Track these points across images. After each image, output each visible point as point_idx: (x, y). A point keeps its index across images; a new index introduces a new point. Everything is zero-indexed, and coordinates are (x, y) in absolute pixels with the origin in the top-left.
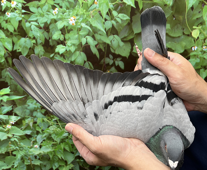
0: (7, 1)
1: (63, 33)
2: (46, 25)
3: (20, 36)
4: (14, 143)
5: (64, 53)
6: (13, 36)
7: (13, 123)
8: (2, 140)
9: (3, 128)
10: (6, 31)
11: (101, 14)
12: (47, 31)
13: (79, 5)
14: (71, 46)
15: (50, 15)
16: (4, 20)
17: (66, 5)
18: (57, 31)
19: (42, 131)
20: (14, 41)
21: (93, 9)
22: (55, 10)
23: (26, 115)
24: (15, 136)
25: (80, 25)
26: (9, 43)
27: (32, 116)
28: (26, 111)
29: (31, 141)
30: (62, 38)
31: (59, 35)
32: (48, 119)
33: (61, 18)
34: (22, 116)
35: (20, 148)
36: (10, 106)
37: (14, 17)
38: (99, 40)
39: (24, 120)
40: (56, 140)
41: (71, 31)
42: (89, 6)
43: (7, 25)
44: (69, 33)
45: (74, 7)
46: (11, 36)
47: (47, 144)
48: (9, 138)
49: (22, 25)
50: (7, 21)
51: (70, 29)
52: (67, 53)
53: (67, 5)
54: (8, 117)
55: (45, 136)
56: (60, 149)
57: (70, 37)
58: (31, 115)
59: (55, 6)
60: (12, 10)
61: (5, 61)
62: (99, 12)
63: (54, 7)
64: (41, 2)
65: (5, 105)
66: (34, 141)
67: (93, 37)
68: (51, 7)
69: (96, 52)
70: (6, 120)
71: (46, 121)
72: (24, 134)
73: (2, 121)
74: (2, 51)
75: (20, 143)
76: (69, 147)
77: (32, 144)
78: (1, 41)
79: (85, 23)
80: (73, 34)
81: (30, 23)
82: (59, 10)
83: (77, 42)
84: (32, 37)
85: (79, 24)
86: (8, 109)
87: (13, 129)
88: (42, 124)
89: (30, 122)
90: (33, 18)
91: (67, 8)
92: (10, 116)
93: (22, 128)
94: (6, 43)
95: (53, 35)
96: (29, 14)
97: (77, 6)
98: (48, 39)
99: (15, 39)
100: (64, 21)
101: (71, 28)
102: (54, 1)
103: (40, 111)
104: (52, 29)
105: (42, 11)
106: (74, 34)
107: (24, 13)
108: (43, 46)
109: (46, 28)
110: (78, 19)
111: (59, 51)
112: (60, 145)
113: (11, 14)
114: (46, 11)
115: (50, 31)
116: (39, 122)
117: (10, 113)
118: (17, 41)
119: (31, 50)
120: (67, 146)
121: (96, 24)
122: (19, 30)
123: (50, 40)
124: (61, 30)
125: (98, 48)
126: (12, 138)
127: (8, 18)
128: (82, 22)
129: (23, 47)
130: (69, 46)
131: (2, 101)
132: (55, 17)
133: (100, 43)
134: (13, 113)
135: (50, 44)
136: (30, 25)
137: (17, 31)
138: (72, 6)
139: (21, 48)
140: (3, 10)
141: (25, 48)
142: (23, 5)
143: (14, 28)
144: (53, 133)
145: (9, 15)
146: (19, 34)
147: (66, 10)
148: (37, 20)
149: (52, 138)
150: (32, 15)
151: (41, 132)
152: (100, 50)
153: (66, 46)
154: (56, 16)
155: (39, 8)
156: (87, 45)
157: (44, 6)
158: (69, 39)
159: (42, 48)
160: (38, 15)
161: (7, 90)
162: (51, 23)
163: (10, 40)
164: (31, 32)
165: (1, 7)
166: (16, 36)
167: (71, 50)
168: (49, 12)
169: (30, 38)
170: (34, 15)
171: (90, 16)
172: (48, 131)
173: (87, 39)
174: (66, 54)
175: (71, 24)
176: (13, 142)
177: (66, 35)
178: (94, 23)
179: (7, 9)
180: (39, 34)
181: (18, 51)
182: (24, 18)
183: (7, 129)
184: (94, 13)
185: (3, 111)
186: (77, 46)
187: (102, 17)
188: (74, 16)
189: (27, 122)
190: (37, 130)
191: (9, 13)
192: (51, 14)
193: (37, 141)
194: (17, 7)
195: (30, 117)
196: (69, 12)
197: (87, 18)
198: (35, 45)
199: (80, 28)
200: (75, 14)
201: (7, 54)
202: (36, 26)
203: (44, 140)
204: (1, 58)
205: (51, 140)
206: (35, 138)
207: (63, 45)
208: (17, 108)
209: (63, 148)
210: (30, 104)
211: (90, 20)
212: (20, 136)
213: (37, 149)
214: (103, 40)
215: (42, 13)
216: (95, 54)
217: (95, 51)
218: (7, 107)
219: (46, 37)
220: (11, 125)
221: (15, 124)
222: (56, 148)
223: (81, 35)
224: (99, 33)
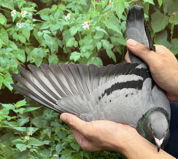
0: (17, 12)
1: (77, 39)
2: (59, 33)
3: (32, 47)
4: (34, 154)
5: (78, 60)
6: (25, 47)
7: (31, 135)
8: (21, 151)
9: (21, 140)
10: (18, 42)
11: (116, 14)
12: (60, 38)
13: (93, 7)
14: (86, 52)
15: (62, 22)
16: (15, 32)
17: (78, 9)
18: (70, 38)
19: (61, 140)
20: (26, 52)
21: (108, 11)
22: (67, 15)
23: (43, 126)
24: (34, 147)
25: (94, 29)
26: (21, 54)
27: (50, 126)
28: (43, 122)
29: (50, 151)
30: (76, 45)
31: (72, 41)
32: (66, 128)
33: (74, 24)
34: (39, 127)
35: (40, 158)
36: (27, 117)
37: (26, 27)
38: (116, 43)
39: (42, 131)
40: (76, 149)
41: (85, 36)
42: (103, 7)
43: (18, 36)
44: (83, 38)
45: (87, 11)
46: (23, 47)
47: (67, 153)
48: (28, 149)
49: (34, 35)
50: (18, 33)
51: (84, 35)
52: (82, 59)
53: (80, 9)
54: (25, 129)
55: (64, 145)
56: (80, 157)
57: (84, 43)
58: (48, 125)
59: (67, 11)
60: (23, 20)
61: (19, 73)
62: (115, 13)
63: (66, 13)
64: (53, 9)
65: (21, 117)
66: (53, 151)
67: (109, 40)
68: (63, 12)
69: (113, 56)
70: (24, 132)
71: (64, 131)
72: (42, 144)
73: (20, 133)
74: (15, 64)
75: (39, 153)
76: (89, 155)
77: (51, 153)
78: (13, 53)
79: (100, 26)
80: (87, 39)
81: (42, 32)
82: (71, 15)
83: (91, 47)
84: (45, 47)
85: (93, 27)
86: (25, 121)
87: (31, 141)
88: (61, 134)
89: (48, 132)
90: (45, 26)
91: (80, 12)
92: (28, 128)
93: (40, 139)
94: (19, 55)
95: (67, 42)
96: (40, 22)
97: (90, 9)
98: (61, 47)
99: (28, 50)
100: (77, 26)
101: (85, 33)
102: (66, 6)
103: (57, 121)
104: (65, 36)
105: (54, 18)
106: (89, 39)
107: (36, 22)
108: (57, 54)
109: (59, 36)
110: (92, 23)
111: (73, 58)
112: (79, 153)
113: (22, 24)
114: (58, 17)
115: (63, 38)
116: (57, 131)
117: (27, 125)
118: (30, 52)
119: (45, 59)
120: (87, 154)
121: (111, 26)
122: (31, 40)
123: (64, 48)
124: (75, 36)
125: (115, 52)
126: (31, 149)
127: (19, 29)
128: (97, 25)
129: (37, 58)
130: (83, 53)
131: (19, 113)
132: (68, 23)
133: (117, 46)
134: (30, 124)
135: (64, 52)
136: (42, 33)
137: (30, 42)
138: (85, 10)
139: (35, 59)
140: (13, 22)
141: (38, 59)
142: (34, 14)
143: (26, 38)
144: (71, 142)
145: (20, 25)
146: (32, 44)
147: (79, 14)
148: (49, 28)
149: (71, 146)
150: (44, 23)
151: (59, 141)
152: (116, 54)
153: (80, 53)
154: (69, 21)
155: (51, 15)
156: (103, 50)
157: (56, 12)
158: (83, 45)
159: (56, 56)
160: (50, 23)
161: (23, 103)
162: (63, 30)
163: (23, 51)
164: (43, 41)
165: (11, 18)
166: (29, 47)
167: (85, 56)
168: (61, 18)
169: (43, 47)
170: (45, 23)
171: (104, 19)
172: (66, 140)
173: (102, 43)
174: (81, 61)
175: (85, 29)
176: (33, 152)
177: (80, 41)
178: (110, 25)
179: (17, 20)
180: (52, 43)
181: (31, 62)
182: (36, 27)
183: (25, 141)
184: (109, 15)
185: (20, 123)
186: (92, 51)
187: (117, 18)
188: (88, 20)
189: (45, 133)
190: (56, 139)
191: (20, 24)
192: (63, 20)
193: (56, 150)
194: (28, 16)
195: (48, 128)
196: (83, 16)
197: (102, 21)
198: (48, 54)
199: (95, 32)
200: (89, 17)
201: (20, 65)
202: (48, 34)
203: (63, 150)
204: (15, 70)
205: (70, 149)
206: (54, 148)
207: (77, 52)
208: (34, 119)
209: (82, 156)
210: (47, 114)
211: (104, 22)
212: (39, 147)
213: (57, 158)
214: (120, 43)
215: (54, 20)
216: (111, 58)
217: (111, 54)
218: (24, 119)
219: (60, 45)
220: (29, 136)
221: (33, 135)
222: (75, 157)
223: (96, 39)
224: (115, 35)
